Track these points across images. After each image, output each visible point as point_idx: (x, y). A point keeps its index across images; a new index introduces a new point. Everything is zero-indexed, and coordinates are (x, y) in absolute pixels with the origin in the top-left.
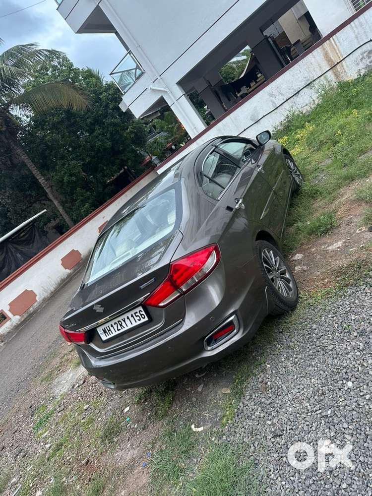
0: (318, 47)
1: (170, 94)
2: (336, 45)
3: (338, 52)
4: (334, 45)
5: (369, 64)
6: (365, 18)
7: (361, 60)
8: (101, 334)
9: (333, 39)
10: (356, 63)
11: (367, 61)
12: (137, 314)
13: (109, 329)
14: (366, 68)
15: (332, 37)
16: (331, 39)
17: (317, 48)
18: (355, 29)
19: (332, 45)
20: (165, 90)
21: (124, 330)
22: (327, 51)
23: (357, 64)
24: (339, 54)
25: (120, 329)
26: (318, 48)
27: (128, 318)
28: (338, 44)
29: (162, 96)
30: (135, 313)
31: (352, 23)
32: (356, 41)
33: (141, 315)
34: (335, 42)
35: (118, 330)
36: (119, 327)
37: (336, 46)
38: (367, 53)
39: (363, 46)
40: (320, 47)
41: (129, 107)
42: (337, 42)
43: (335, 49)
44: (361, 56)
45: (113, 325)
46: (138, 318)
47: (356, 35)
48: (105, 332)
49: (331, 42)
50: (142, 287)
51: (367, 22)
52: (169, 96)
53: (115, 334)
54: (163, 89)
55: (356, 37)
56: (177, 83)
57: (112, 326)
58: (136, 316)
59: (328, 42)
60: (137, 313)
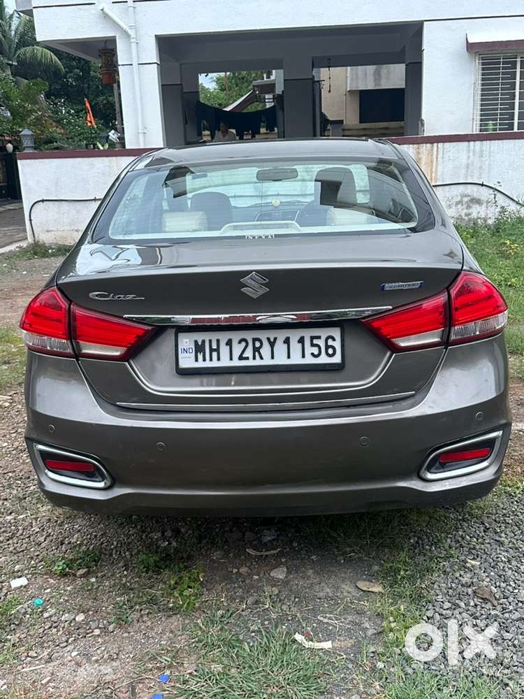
0: (413, 144)
1: (134, 45)
2: (437, 158)
3: (434, 170)
4: (435, 157)
5: (464, 217)
6: (490, 147)
7: (457, 203)
8: (185, 351)
9: (438, 147)
10: (448, 203)
11: (463, 210)
12: (315, 342)
13: (214, 346)
14: (458, 219)
15: (438, 143)
16: (435, 144)
17: (410, 144)
18: (471, 154)
19: (432, 155)
20: (130, 32)
21: (258, 362)
22: (420, 159)
23: (449, 205)
24: (433, 175)
25: (247, 358)
26: (411, 146)
27: (287, 341)
28: (440, 159)
29: (115, 37)
30: (312, 338)
31: (472, 143)
32: (463, 171)
33: (327, 347)
34: (437, 154)
35: (241, 358)
36: (249, 353)
37: (435, 160)
38: (469, 198)
39: (468, 185)
40: (416, 146)
41: (34, 10)
42: (440, 156)
43: (432, 162)
44: (459, 198)
45: (235, 344)
46: (315, 351)
47: (468, 164)
48: (199, 348)
49: (432, 150)
50: (388, 286)
51: (490, 156)
52: (130, 46)
53: (225, 362)
54: (125, 27)
55: (468, 166)
56: (156, 36)
57: (229, 343)
58: (313, 345)
59: (429, 145)
60: (319, 337)
